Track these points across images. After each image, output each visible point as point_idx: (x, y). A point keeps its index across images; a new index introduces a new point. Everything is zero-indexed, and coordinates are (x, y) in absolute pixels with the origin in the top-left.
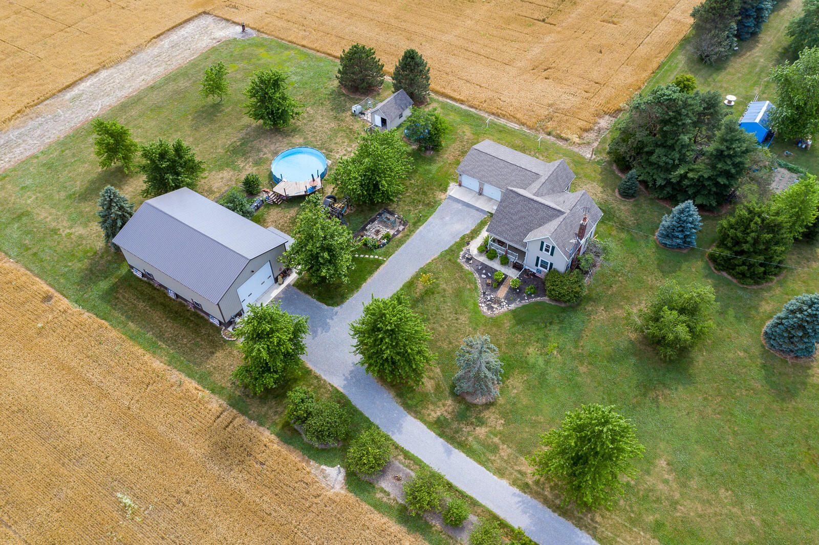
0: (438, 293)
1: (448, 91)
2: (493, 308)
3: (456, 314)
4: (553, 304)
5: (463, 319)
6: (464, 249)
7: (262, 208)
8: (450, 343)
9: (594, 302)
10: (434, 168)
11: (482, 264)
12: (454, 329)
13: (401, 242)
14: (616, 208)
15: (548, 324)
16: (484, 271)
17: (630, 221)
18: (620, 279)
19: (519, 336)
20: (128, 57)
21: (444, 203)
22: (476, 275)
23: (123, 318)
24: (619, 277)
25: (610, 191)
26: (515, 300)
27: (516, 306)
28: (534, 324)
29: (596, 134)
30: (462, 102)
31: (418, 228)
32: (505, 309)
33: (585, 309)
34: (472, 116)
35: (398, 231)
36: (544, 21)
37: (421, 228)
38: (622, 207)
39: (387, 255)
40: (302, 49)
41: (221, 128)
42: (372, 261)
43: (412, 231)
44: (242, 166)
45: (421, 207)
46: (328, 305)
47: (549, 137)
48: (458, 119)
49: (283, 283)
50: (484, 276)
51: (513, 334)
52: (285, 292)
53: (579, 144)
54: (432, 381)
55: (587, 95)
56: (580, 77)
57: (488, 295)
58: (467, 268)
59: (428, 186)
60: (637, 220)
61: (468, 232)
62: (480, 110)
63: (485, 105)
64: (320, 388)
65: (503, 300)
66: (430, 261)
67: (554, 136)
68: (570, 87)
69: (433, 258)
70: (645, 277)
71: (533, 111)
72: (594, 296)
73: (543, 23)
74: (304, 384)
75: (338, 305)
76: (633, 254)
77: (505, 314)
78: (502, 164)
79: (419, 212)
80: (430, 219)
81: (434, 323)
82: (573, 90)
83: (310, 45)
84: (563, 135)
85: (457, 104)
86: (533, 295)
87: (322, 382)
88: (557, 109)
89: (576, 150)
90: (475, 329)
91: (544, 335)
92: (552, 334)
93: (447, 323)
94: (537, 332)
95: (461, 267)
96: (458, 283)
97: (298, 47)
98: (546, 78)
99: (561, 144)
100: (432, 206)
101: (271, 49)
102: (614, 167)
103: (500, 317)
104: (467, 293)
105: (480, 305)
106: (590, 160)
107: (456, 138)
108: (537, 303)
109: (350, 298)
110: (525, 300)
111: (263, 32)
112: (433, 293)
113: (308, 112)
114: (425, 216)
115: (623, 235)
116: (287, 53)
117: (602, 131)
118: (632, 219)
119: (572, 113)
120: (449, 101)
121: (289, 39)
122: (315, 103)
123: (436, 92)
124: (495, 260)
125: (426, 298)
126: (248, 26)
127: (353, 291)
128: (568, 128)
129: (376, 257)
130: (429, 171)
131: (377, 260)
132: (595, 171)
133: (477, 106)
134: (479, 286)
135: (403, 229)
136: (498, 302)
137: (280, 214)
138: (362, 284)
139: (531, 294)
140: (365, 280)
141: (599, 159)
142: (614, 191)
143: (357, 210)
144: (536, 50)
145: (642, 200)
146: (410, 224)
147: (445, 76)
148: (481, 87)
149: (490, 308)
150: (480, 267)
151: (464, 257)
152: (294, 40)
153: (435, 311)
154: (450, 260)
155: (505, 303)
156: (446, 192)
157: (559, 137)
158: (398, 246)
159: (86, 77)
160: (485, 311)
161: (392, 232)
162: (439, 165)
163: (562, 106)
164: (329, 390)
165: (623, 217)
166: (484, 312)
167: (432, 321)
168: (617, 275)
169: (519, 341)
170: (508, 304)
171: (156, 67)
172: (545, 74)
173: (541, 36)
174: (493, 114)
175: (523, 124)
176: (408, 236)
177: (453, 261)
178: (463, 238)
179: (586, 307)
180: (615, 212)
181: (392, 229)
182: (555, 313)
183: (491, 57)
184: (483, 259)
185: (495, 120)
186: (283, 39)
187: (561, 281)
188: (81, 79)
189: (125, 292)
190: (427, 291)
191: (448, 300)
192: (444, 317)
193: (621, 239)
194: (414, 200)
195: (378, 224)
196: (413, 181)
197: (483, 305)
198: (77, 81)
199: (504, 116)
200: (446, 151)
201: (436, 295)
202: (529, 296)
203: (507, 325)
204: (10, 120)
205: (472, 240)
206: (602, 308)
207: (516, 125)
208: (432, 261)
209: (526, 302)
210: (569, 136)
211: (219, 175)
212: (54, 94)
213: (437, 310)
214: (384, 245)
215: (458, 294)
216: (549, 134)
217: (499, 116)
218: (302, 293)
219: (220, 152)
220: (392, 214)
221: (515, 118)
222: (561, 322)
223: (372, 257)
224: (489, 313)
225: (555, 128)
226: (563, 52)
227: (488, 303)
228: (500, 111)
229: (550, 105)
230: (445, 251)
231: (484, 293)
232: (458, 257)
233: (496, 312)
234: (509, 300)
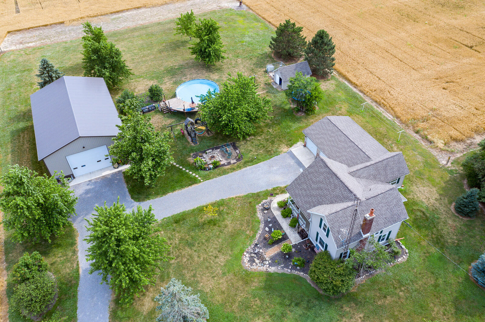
0: (219, 226)
1: (350, 76)
2: (254, 261)
3: (219, 252)
4: (312, 285)
5: (222, 259)
6: (269, 199)
7: (153, 112)
8: (194, 276)
9: (357, 305)
10: (295, 126)
11: (275, 218)
12: (207, 264)
13: (225, 172)
14: (443, 220)
15: (293, 304)
16: (271, 225)
17: (451, 238)
18: (401, 293)
19: (258, 301)
20: (162, 5)
21: (282, 155)
22: (262, 226)
23: (9, 150)
24: (401, 291)
25: (446, 201)
26: (279, 264)
27: (276, 271)
28: (280, 296)
29: (465, 147)
30: (356, 86)
31: (246, 167)
32: (264, 268)
33: (342, 308)
34: (357, 98)
35: (229, 163)
36: (471, 47)
37: (248, 168)
38: (450, 222)
39: (206, 178)
40: (267, 23)
41: (176, 56)
42: (191, 178)
43: (239, 167)
44: (165, 81)
45: (261, 151)
46: (132, 198)
47: (415, 135)
48: (343, 97)
49: (118, 168)
50: (267, 229)
51: (254, 296)
52: (114, 175)
53: (441, 150)
54: (153, 303)
55: (476, 112)
56: (478, 96)
57: (258, 248)
58: (259, 216)
59: (280, 138)
60: (459, 241)
61: (283, 186)
62: (367, 96)
63: (373, 93)
64: (69, 261)
65: (267, 259)
66: (234, 196)
67: (420, 136)
68: (462, 102)
69: (238, 195)
70: (432, 305)
71: (413, 110)
72: (360, 298)
73: (469, 49)
74: (61, 252)
75: (139, 201)
76: (433, 273)
77: (260, 274)
78: (343, 138)
79: (257, 155)
80: (261, 164)
81: (195, 251)
82: (464, 104)
83: (273, 23)
84: (429, 137)
85: (351, 87)
86: (298, 268)
87: (75, 257)
88: (438, 114)
89: (434, 153)
90: (224, 273)
91: (282, 313)
92: (290, 315)
93: (205, 256)
94: (278, 307)
95: (255, 212)
96: (242, 225)
97: (266, 22)
98: (444, 89)
99: (423, 144)
100: (270, 154)
101: (248, 19)
102: (465, 182)
103: (254, 274)
104: (243, 237)
105: (245, 253)
106: (443, 166)
107: (330, 110)
108: (297, 278)
109: (151, 200)
110: (289, 268)
111: (251, 9)
112: (215, 225)
113: (237, 61)
114: (259, 160)
115: (434, 250)
116: (256, 24)
117: (473, 146)
118: (455, 237)
119: (450, 122)
120: (346, 83)
121: (263, 16)
122: (247, 57)
123: (340, 74)
124: (287, 219)
125: (206, 227)
126: (244, 4)
127: (158, 194)
128: (438, 133)
129: (197, 176)
130: (289, 127)
131: (196, 179)
132: (442, 178)
133: (366, 92)
134: (258, 236)
135: (234, 163)
136: (263, 260)
137: (159, 120)
138: (168, 193)
139: (297, 265)
140: (174, 190)
141: (454, 168)
142: (451, 203)
143: (213, 136)
144: (449, 66)
145: (478, 224)
146: (243, 161)
147: (355, 64)
148: (379, 79)
149: (252, 261)
150: (269, 220)
151: (263, 205)
152: (266, 17)
153: (204, 241)
154: (250, 203)
155: (267, 263)
156: (291, 147)
157: (425, 138)
158: (219, 175)
159: (131, 9)
160: (245, 261)
161: (224, 162)
162: (301, 125)
163: (445, 113)
164: (73, 266)
165: (445, 232)
166: (243, 262)
167: (195, 248)
168: (400, 288)
169: (254, 307)
170: (270, 265)
171: (173, 13)
172: (445, 85)
173: (461, 57)
174: (376, 102)
175: (398, 117)
176: (233, 170)
177: (253, 204)
178: (274, 189)
179: (344, 306)
180: (438, 223)
181: (226, 160)
182: (308, 297)
183: (405, 61)
184: (277, 214)
185: (375, 107)
186: (260, 15)
187: (325, 267)
188: (128, 10)
189: (28, 134)
190: (212, 220)
191: (222, 236)
192: (207, 250)
193: (429, 253)
194: (261, 144)
195: (218, 152)
196: (270, 130)
197: (247, 255)
198: (124, 10)
199: (385, 106)
200: (316, 117)
201: (216, 228)
202: (294, 267)
203: (256, 284)
204: (74, 20)
205: (281, 193)
206: (361, 315)
207: (390, 116)
208: (236, 197)
209: (287, 271)
210: (435, 140)
211: (146, 82)
212: (107, 14)
213: (206, 241)
214: (210, 169)
215: (234, 236)
216: (417, 132)
217: (380, 105)
218: (123, 180)
219: (161, 69)
220: (235, 148)
221: (392, 109)
222: (308, 308)
223: (194, 174)
224: (247, 265)
225: (424, 129)
226: (474, 73)
227: (253, 255)
228: (383, 101)
229: (432, 110)
230: (252, 194)
231: (256, 245)
232: (258, 203)
233: (254, 267)
234: (274, 261)
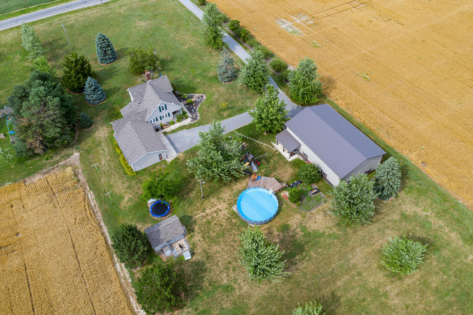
6: (193, 123)
22: (197, 110)
38: (99, 119)
39: (232, 133)
42: (241, 132)
50: (194, 108)
58: (199, 114)
59: (184, 165)
60: (101, 111)
61: (185, 130)
77: (198, 93)
90: (214, 92)
96: (208, 110)
100: (191, 152)
104: (207, 105)
129: (238, 134)
131: (238, 132)
151: (196, 119)
155: (195, 96)
157: (76, 175)
190: (224, 111)
191: (217, 105)
197: (204, 98)
203: (200, 90)
215: (211, 105)
224: (204, 95)
227: (202, 98)
230: (202, 125)
231: (200, 102)
232: (199, 120)
233: (201, 95)
234: (192, 97)
